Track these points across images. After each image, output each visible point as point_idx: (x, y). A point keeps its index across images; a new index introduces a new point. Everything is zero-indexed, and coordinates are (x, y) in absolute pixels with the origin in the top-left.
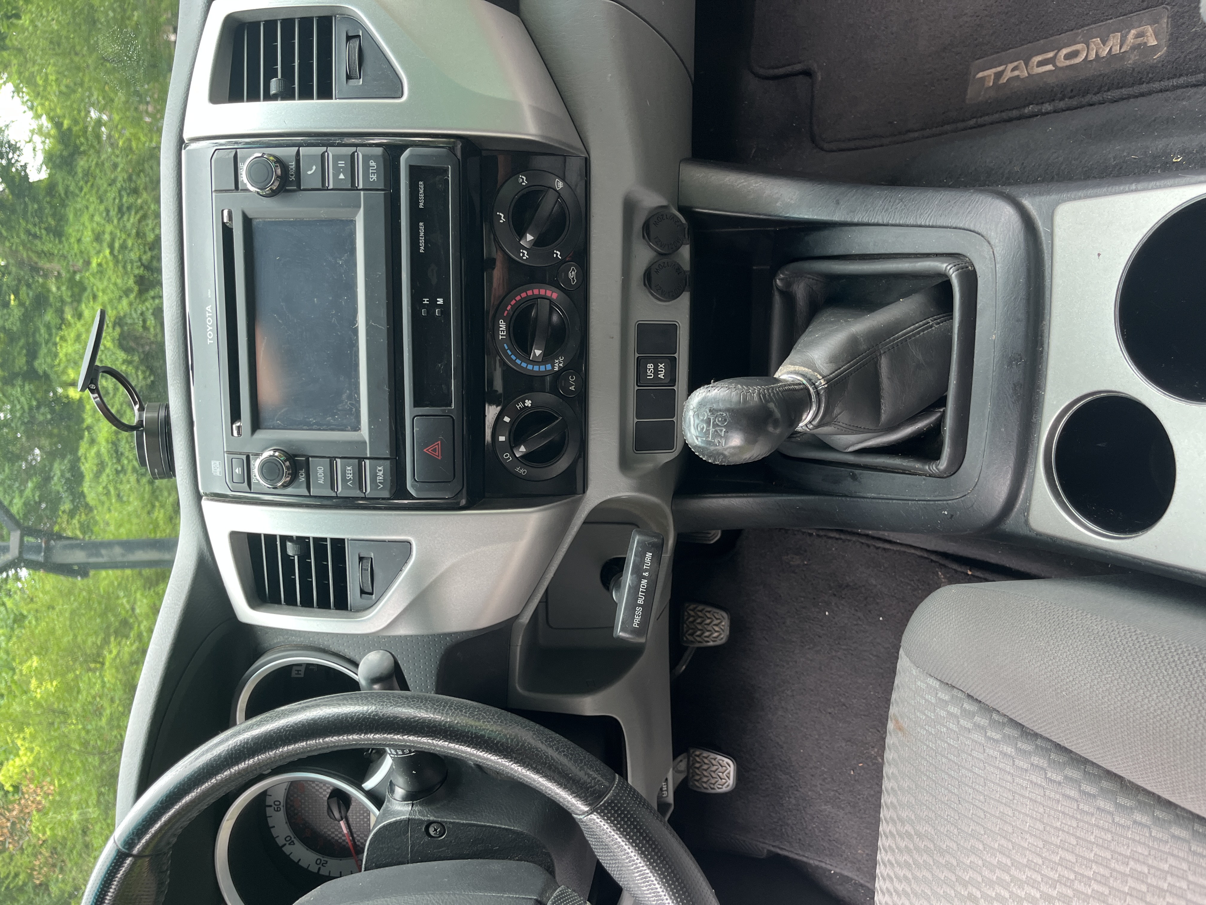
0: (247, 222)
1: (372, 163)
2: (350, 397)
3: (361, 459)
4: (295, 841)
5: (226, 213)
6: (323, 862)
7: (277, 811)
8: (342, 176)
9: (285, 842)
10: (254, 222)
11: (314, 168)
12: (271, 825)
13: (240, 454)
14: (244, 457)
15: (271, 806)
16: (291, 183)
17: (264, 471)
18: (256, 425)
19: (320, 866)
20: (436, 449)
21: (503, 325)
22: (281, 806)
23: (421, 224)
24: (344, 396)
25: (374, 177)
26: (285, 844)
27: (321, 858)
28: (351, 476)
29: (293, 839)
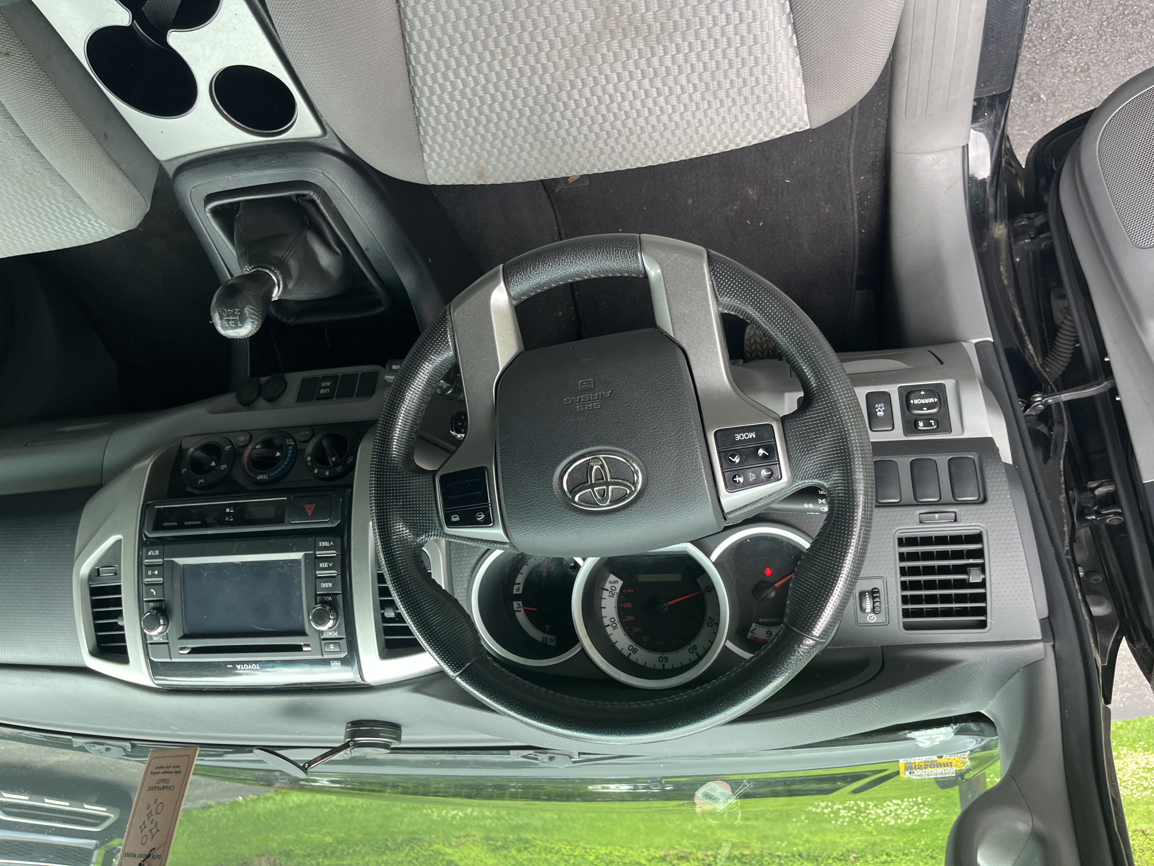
0: (186, 636)
1: (150, 553)
2: (282, 567)
3: (316, 558)
4: (693, 644)
5: (181, 652)
6: (710, 621)
7: (667, 659)
8: (156, 572)
9: (694, 653)
10: (186, 632)
11: (152, 590)
12: (680, 665)
13: (321, 645)
14: (323, 642)
15: (664, 665)
16: (161, 605)
17: (320, 622)
18: (302, 633)
19: (713, 623)
20: (309, 509)
21: (260, 477)
22: (663, 656)
23: (186, 523)
24: (282, 571)
25: (157, 552)
26: (696, 653)
27: (706, 622)
28: (326, 564)
29: (691, 646)
